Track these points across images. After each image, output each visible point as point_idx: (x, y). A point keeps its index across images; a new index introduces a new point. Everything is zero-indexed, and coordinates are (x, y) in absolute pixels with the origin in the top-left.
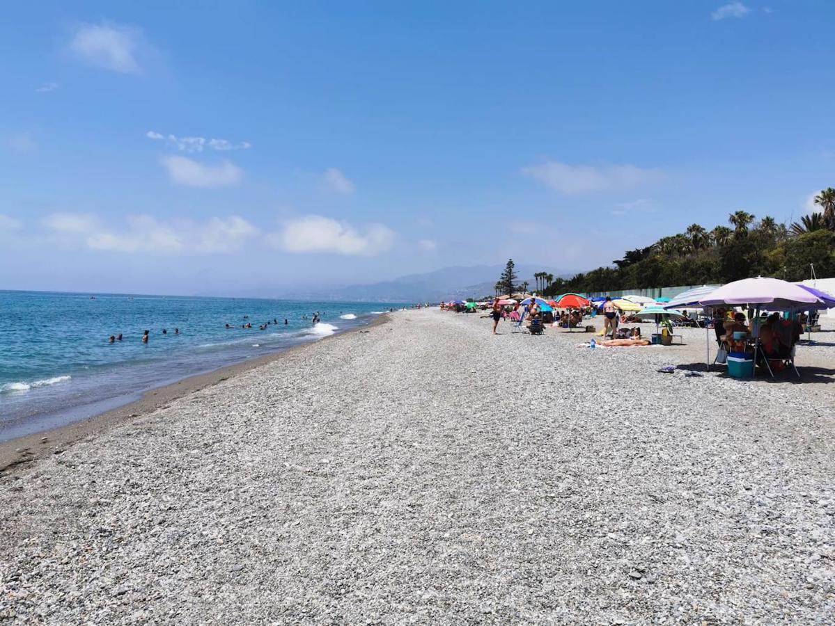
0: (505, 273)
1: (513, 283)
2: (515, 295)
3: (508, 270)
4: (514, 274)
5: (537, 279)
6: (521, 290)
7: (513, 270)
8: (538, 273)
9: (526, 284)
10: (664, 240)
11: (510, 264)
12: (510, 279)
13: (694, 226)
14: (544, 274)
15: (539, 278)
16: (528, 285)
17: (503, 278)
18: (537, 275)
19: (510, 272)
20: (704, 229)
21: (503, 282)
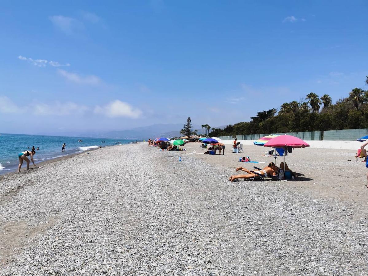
0: (186, 124)
1: (190, 130)
2: (191, 136)
3: (188, 123)
4: (191, 125)
5: (203, 128)
6: (194, 134)
7: (191, 123)
8: (204, 125)
9: (196, 131)
10: (286, 104)
11: (189, 120)
12: (189, 127)
13: (312, 94)
14: (207, 125)
15: (204, 128)
16: (197, 131)
17: (185, 127)
18: (203, 126)
19: (189, 124)
20: (317, 96)
21: (185, 130)
